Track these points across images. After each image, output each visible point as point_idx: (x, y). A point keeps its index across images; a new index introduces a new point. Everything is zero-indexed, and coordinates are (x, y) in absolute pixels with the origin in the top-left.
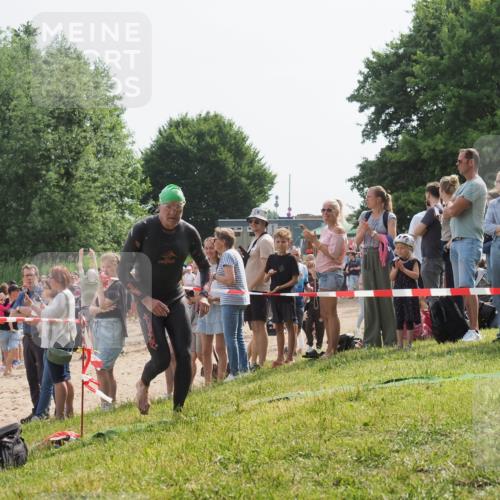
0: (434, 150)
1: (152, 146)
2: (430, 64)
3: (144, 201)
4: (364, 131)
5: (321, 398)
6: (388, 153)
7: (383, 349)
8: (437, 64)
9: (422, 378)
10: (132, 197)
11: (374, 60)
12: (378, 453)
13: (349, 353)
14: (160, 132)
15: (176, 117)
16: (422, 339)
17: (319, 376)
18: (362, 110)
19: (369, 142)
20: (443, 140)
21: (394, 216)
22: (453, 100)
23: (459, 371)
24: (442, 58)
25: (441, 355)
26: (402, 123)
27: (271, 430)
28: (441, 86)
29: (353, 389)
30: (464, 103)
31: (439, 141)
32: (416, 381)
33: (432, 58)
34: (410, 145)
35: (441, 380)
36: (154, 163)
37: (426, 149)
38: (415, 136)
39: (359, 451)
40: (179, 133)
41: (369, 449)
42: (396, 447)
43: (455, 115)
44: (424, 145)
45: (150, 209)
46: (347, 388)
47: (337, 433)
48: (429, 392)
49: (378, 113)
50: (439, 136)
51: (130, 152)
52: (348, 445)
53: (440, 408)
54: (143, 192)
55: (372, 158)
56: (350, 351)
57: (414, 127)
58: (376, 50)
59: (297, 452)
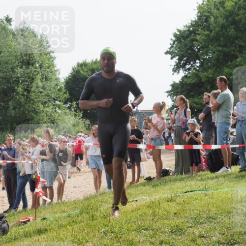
0: (208, 77)
1: (69, 76)
2: (205, 35)
3: (65, 103)
4: (173, 69)
5: (153, 201)
6: (186, 80)
7: (184, 176)
8: (208, 36)
9: (203, 190)
10: (60, 101)
11: (178, 33)
12: (181, 228)
13: (167, 178)
14: (73, 69)
15: (81, 62)
17: (152, 189)
18: (172, 58)
19: (176, 74)
20: (212, 72)
22: (216, 52)
23: (221, 187)
24: (211, 33)
25: (212, 179)
26: (192, 65)
27: (129, 216)
28: (210, 46)
29: (169, 196)
30: (222, 54)
31: (210, 73)
32: (200, 192)
33: (206, 32)
34: (196, 75)
35: (212, 191)
36: (70, 84)
37: (204, 77)
38: (198, 70)
39: (172, 227)
40: (82, 69)
41: (177, 226)
42: (190, 225)
43: (218, 60)
44: (203, 75)
45: (69, 107)
46: (165, 195)
47: (162, 218)
48: (207, 198)
49: (180, 60)
50: (210, 70)
51: (57, 79)
52: (166, 224)
53: (212, 205)
54: (65, 98)
55: (177, 82)
56: (168, 177)
57: (198, 67)
58: (179, 29)
59: (141, 227)
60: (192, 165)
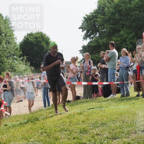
0: (103, 42)
1: (22, 41)
2: (102, 18)
3: (20, 57)
4: (83, 37)
5: (70, 114)
6: (91, 44)
7: (88, 100)
8: (104, 18)
9: (99, 108)
10: (17, 56)
11: (86, 17)
12: (86, 130)
13: (79, 101)
14: (25, 37)
15: (29, 33)
16: (100, 96)
17: (70, 108)
18: (83, 31)
19: (85, 40)
20: (106, 40)
21: (92, 61)
22: (108, 28)
23: (110, 106)
24: (106, 17)
25: (105, 101)
26: (94, 35)
27: (56, 123)
28: (105, 25)
29: (80, 111)
30: (112, 29)
31: (104, 40)
32: (98, 109)
34: (97, 41)
35: (105, 108)
36: (23, 46)
37: (101, 42)
38: (98, 38)
39: (80, 129)
40: (30, 37)
41: (84, 129)
42: (91, 128)
43: (109, 32)
44: (101, 41)
45: (22, 59)
46: (78, 111)
47: (75, 124)
48: (101, 112)
49: (87, 32)
50: (105, 38)
51: (15, 43)
52: (77, 127)
53: (104, 116)
54: (20, 54)
55: (86, 45)
56: (79, 100)
57: (98, 36)
59: (63, 130)
60: (93, 94)
